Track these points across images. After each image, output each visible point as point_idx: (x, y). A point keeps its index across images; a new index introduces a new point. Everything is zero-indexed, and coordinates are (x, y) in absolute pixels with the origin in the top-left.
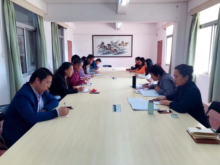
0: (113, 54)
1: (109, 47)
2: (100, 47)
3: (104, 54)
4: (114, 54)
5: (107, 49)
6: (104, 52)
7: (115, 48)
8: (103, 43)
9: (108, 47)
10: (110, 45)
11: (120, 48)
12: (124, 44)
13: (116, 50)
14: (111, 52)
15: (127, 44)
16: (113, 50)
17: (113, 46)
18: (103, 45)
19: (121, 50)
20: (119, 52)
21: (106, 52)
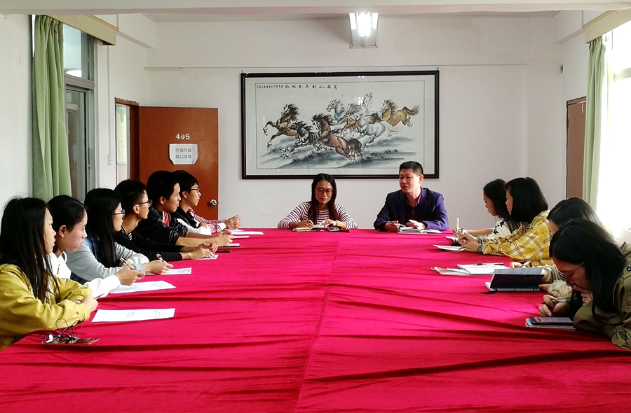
0: (344, 163)
1: (322, 127)
3: (296, 162)
4: (348, 165)
5: (311, 139)
6: (299, 152)
7: (350, 134)
8: (292, 111)
9: (315, 130)
10: (326, 118)
11: (376, 136)
12: (399, 114)
13: (355, 144)
14: (333, 153)
15: (414, 112)
16: (344, 144)
17: (342, 126)
18: (293, 118)
19: (380, 144)
20: (372, 154)
21: (309, 153)
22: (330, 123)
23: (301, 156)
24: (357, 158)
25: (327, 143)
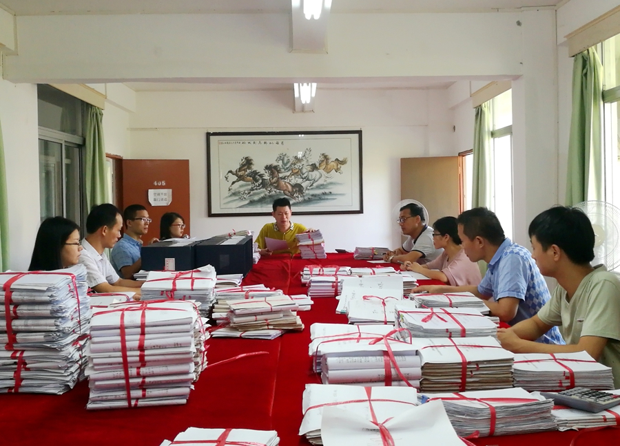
1: (272, 174)
2: (235, 178)
3: (252, 203)
5: (264, 185)
6: (255, 194)
7: (294, 180)
8: (248, 162)
9: (267, 177)
10: (276, 167)
11: (315, 181)
12: (332, 164)
13: (298, 187)
15: (343, 162)
16: (290, 187)
17: (288, 174)
18: (249, 168)
19: (318, 187)
20: (313, 195)
21: (262, 195)
22: (279, 172)
23: (256, 198)
24: (301, 199)
25: (276, 187)
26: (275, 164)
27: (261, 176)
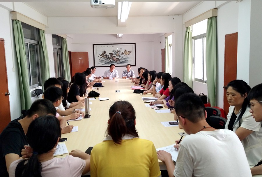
0: (116, 63)
3: (106, 63)
6: (106, 61)
7: (117, 57)
8: (105, 52)
10: (112, 54)
11: (123, 57)
12: (127, 53)
13: (118, 59)
14: (114, 61)
15: (131, 52)
16: (116, 59)
17: (116, 55)
18: (105, 54)
19: (124, 59)
20: (122, 61)
21: (109, 61)
22: (113, 55)
23: (107, 62)
24: (119, 62)
25: (112, 59)
26: (112, 53)
27: (108, 56)
